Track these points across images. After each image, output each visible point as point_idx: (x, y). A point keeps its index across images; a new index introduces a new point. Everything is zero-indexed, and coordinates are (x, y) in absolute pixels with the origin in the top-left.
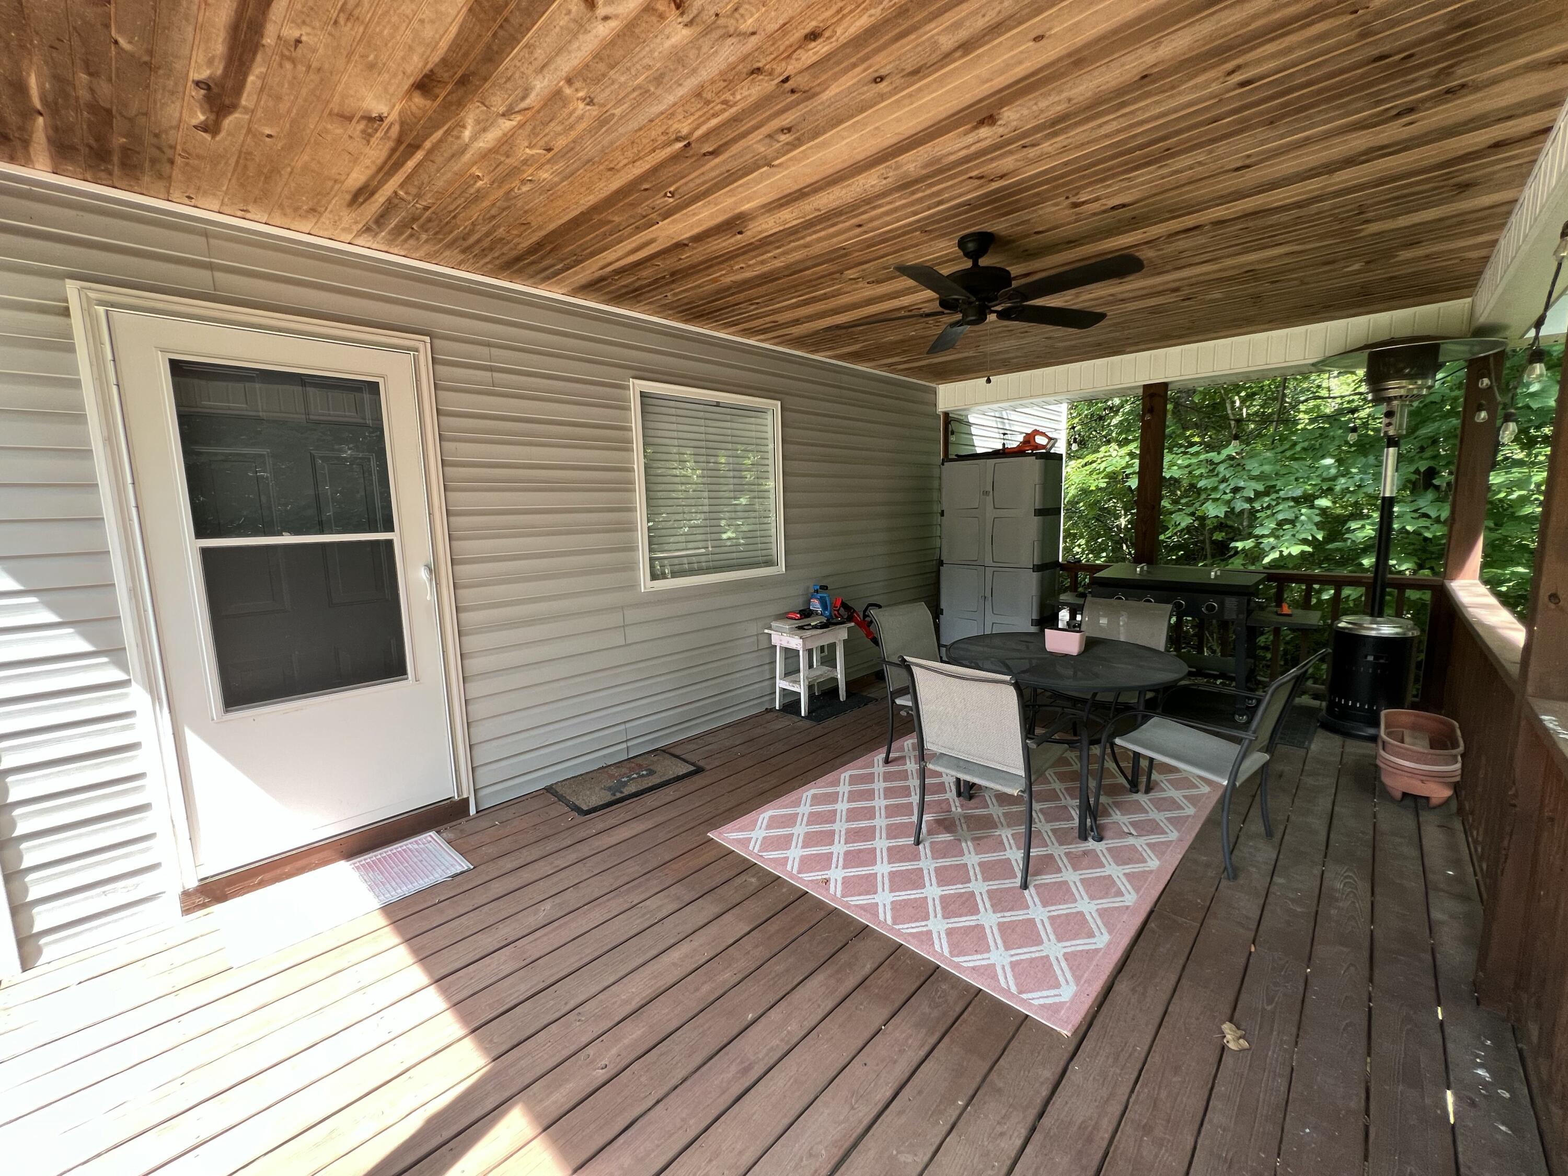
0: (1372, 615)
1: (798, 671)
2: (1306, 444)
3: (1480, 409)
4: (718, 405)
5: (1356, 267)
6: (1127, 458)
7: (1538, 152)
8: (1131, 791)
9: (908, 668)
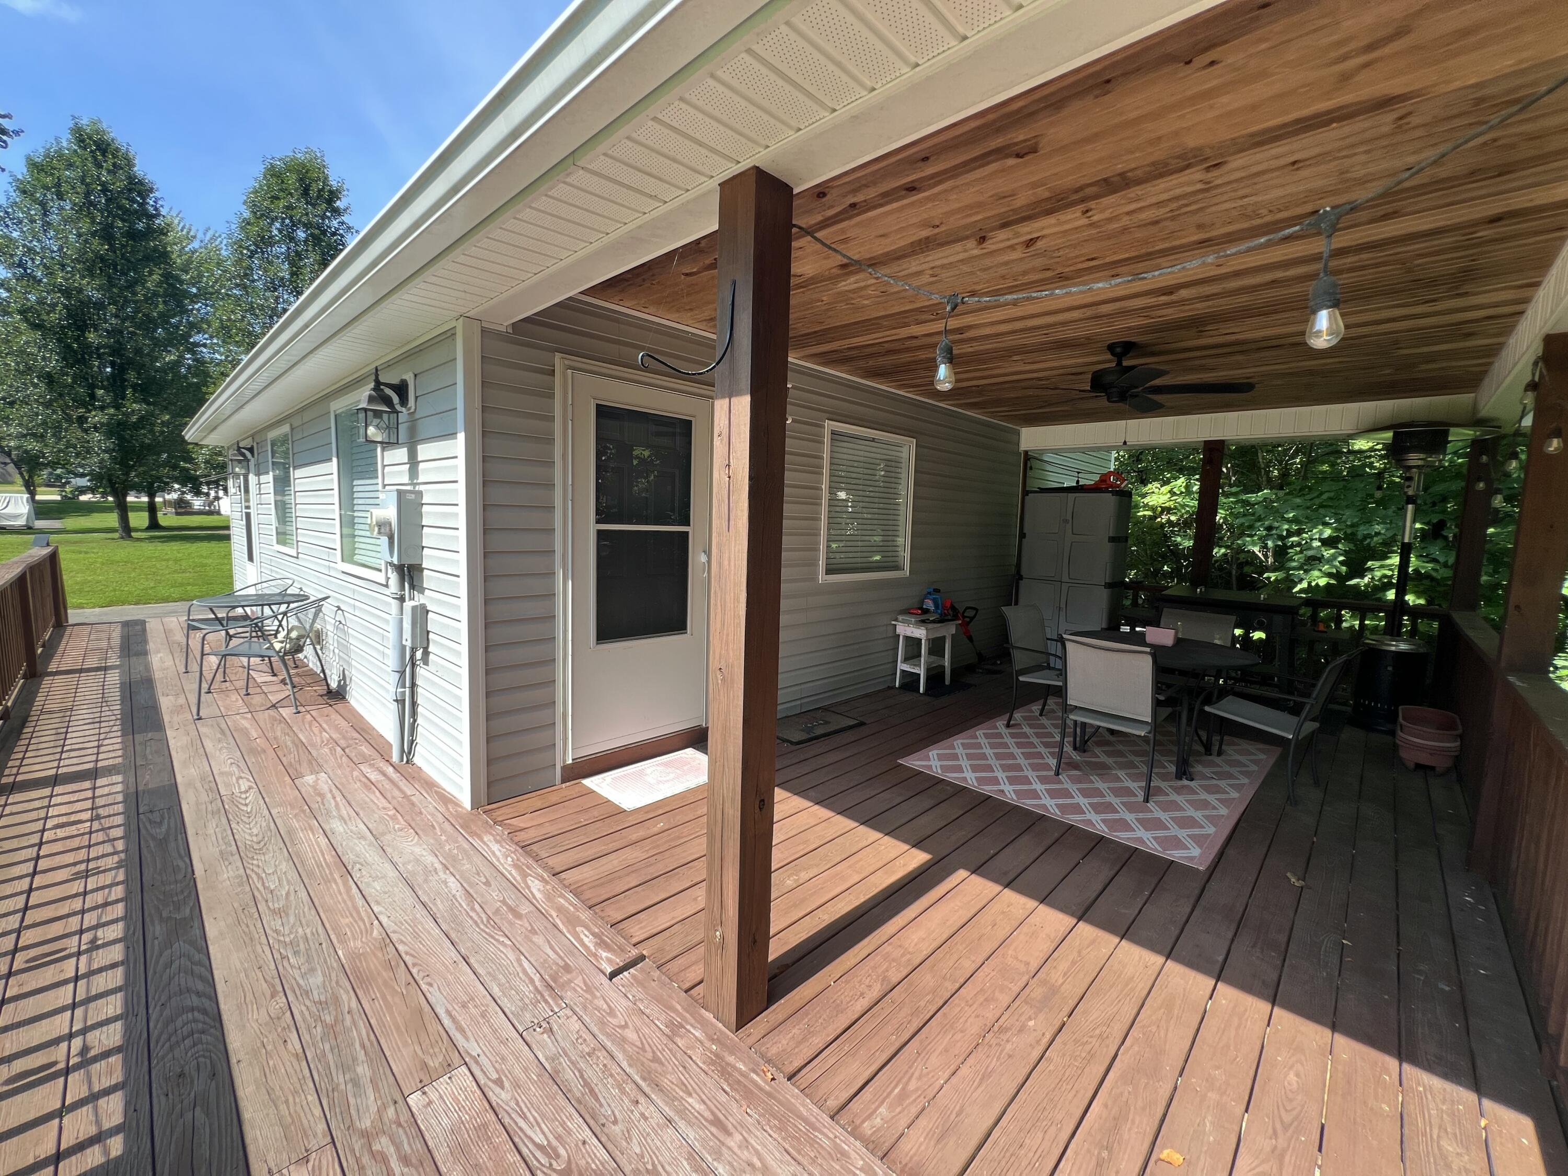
0: (1392, 635)
1: (920, 656)
2: (1332, 494)
3: (1479, 479)
4: (873, 440)
5: (1388, 372)
6: (1169, 495)
7: (1518, 321)
8: (1206, 754)
9: (1062, 641)
